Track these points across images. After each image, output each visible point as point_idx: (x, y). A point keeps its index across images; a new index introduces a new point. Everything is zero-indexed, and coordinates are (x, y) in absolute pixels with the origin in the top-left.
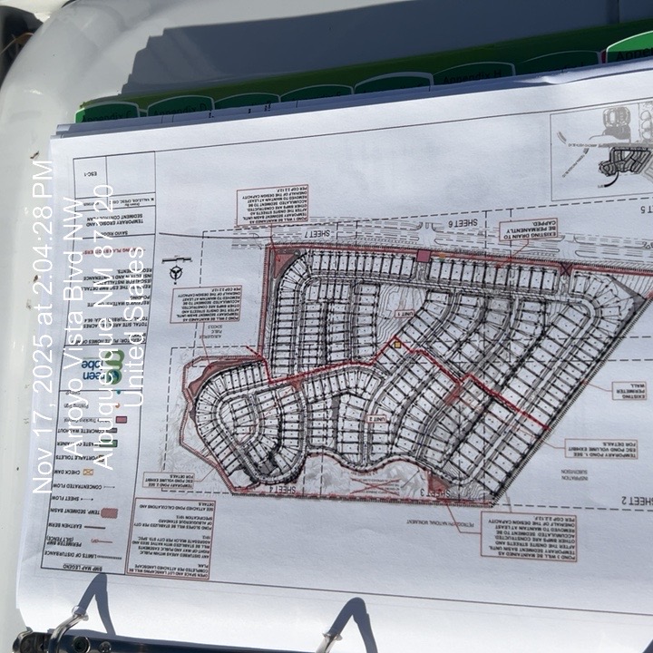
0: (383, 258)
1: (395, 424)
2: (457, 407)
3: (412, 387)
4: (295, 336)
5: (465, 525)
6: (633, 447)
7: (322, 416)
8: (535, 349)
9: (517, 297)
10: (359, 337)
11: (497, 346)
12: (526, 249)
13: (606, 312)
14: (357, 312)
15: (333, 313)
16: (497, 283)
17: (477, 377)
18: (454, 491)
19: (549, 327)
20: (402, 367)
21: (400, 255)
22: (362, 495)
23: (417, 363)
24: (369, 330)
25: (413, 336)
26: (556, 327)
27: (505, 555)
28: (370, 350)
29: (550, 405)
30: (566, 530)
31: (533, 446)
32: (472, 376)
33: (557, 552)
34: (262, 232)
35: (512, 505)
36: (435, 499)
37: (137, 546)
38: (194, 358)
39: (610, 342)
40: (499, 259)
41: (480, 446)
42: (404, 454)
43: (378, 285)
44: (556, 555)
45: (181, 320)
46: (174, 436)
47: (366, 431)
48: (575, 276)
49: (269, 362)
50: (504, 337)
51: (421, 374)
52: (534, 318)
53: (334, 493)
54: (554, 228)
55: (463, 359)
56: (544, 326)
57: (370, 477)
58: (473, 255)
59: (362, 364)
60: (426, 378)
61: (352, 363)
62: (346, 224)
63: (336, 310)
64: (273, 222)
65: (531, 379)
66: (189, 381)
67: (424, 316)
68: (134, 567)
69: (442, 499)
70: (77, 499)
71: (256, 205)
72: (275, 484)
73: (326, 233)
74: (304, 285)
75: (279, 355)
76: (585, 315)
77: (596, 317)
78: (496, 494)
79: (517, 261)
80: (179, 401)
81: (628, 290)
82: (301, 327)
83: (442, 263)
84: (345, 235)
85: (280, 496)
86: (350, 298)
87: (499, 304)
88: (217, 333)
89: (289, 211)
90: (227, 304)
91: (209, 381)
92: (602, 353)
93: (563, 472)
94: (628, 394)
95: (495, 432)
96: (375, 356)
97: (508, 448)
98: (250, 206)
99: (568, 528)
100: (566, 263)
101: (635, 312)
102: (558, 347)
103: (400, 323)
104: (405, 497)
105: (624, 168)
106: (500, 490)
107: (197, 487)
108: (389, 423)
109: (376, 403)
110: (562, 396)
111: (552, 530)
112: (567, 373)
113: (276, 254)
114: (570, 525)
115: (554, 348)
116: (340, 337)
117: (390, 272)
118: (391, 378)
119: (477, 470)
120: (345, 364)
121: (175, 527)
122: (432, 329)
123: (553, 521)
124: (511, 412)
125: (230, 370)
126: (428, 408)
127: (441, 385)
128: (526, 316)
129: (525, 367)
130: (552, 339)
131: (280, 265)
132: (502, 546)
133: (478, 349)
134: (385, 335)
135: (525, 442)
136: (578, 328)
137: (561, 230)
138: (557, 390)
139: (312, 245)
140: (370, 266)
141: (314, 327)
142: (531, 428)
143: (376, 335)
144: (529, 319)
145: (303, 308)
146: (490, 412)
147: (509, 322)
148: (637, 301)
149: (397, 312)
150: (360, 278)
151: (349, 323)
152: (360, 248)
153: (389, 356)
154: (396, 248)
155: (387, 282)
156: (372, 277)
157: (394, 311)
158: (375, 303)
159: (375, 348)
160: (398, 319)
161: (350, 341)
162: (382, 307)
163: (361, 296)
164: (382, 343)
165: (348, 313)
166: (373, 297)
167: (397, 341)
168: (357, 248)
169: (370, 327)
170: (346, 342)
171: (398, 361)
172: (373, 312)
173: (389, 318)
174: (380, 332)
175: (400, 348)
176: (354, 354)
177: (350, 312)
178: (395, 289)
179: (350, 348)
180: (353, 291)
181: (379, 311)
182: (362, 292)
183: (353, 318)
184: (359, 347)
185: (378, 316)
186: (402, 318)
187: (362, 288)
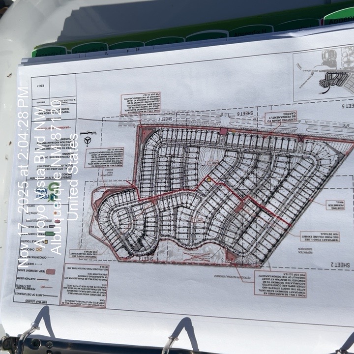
0: (201, 133)
1: (208, 223)
2: (241, 214)
3: (217, 203)
4: (153, 175)
5: (246, 278)
6: (337, 236)
7: (168, 219)
8: (284, 182)
9: (274, 154)
10: (188, 175)
11: (264, 181)
12: (279, 128)
13: (323, 162)
14: (187, 162)
15: (174, 162)
16: (263, 146)
17: (252, 198)
18: (240, 260)
19: (292, 170)
20: (211, 192)
21: (211, 131)
22: (190, 261)
23: (220, 190)
24: (194, 172)
25: (218, 175)
26: (295, 170)
27: (267, 294)
28: (194, 183)
29: (292, 213)
30: (300, 281)
31: (283, 235)
32: (250, 197)
33: (296, 292)
34: (135, 118)
35: (271, 267)
36: (229, 264)
37: (66, 289)
38: (98, 187)
39: (325, 178)
40: (265, 133)
41: (254, 235)
42: (212, 239)
43: (199, 147)
44: (295, 294)
45: (90, 166)
46: (86, 230)
47: (192, 227)
48: (306, 143)
49: (139, 189)
50: (267, 176)
51: (222, 196)
52: (284, 165)
53: (174, 261)
54: (295, 116)
55: (245, 188)
56: (289, 170)
57: (194, 252)
58: (250, 131)
59: (190, 190)
60: (224, 198)
61: (184, 190)
62: (181, 114)
63: (176, 161)
64: (141, 112)
65: (282, 199)
66: (95, 200)
67: (224, 164)
68: (64, 301)
69: (233, 264)
70: (33, 264)
71: (131, 103)
72: (142, 256)
73: (170, 119)
74: (158, 147)
75: (144, 186)
76: (311, 164)
77: (318, 165)
78: (263, 261)
79: (275, 134)
80: (89, 211)
81: (335, 150)
82: (157, 170)
83: (234, 135)
84: (180, 120)
85: (144, 262)
86: (183, 154)
87: (264, 158)
88: (110, 174)
89: (150, 106)
90: (116, 158)
91: (106, 200)
92: (321, 185)
93: (299, 249)
94: (335, 207)
95: (262, 227)
96: (197, 186)
97: (269, 236)
98: (128, 103)
99: (302, 279)
100: (301, 136)
101: (339, 162)
102: (297, 181)
103: (211, 168)
104: (213, 263)
105: (333, 83)
106: (264, 259)
107: (99, 257)
108: (204, 222)
109: (197, 211)
110: (298, 208)
111: (293, 280)
112: (302, 195)
113: (143, 130)
114: (303, 278)
115: (294, 182)
116: (178, 176)
117: (205, 140)
118: (206, 198)
119: (252, 248)
120: (181, 190)
121: (87, 279)
122: (228, 172)
123: (293, 276)
124: (270, 216)
125: (117, 194)
126: (226, 214)
127: (233, 202)
128: (279, 164)
129: (278, 192)
130: (293, 177)
131: (145, 136)
132: (266, 289)
133: (253, 182)
134: (202, 174)
135: (278, 233)
136: (307, 171)
137: (299, 118)
138: (296, 205)
139: (162, 125)
140: (194, 137)
141: (163, 170)
142: (282, 225)
143: (197, 175)
144: (281, 166)
145: (157, 159)
146: (260, 217)
147: (270, 168)
148: (340, 156)
149: (209, 162)
150: (189, 143)
151: (183, 168)
152: (189, 127)
153: (204, 186)
154: (208, 127)
155: (203, 146)
156: (195, 143)
157: (207, 162)
158: (197, 157)
159: (197, 182)
160: (210, 166)
161: (183, 178)
162: (201, 159)
163: (189, 153)
164: (201, 179)
165: (182, 163)
166: (196, 154)
167: (209, 178)
168: (187, 127)
169: (194, 170)
170: (181, 179)
171: (209, 189)
172: (196, 162)
173: (205, 165)
174: (200, 173)
175: (211, 182)
176: (185, 185)
177: (184, 162)
178: (208, 150)
179: (183, 182)
180: (185, 151)
181: (199, 161)
182: (190, 151)
183: (185, 165)
184: (188, 181)
185: (199, 164)
186: (212, 165)
187: (190, 149)
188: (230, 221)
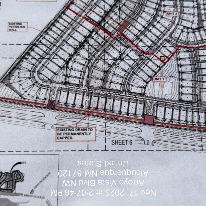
1: (160, 10)
2: (121, 20)
3: (151, 32)
8: (73, 53)
9: (84, 88)
10: (190, 65)
11: (96, 56)
12: (78, 120)
13: (28, 75)
14: (194, 82)
16: (97, 98)
17: (109, 36)
19: (64, 67)
21: (166, 122)
23: (148, 47)
24: (183, 69)
25: (152, 64)
26: (59, 67)
28: (181, 55)
29: (64, 20)
32: (112, 38)
39: (26, 56)
40: (95, 114)
47: (179, 7)
50: (92, 61)
51: (145, 40)
52: (73, 73)
54: (58, 134)
55: (118, 48)
56: (67, 67)
58: (114, 119)
59: (186, 47)
60: (142, 37)
61: (193, 47)
65: (76, 35)
67: (146, 78)
76: (41, 74)
77: (34, 72)
79: (84, 112)
81: (13, 88)
83: (135, 114)
86: (200, 92)
87: (96, 83)
92: (32, 49)
94: (19, 25)
95: (98, 6)
96: (177, 51)
100: (52, 109)
101: (9, 74)
102: (58, 54)
103: (162, 73)
108: (164, 12)
109: (174, 23)
110: (57, 25)
112: (53, 38)
115: (61, 53)
116: (203, 65)
117: (173, 109)
118: (165, 37)
120: (197, 47)
122: (139, 68)
124: (89, 17)
126: (140, 20)
127: (132, 33)
128: (78, 74)
129: (79, 42)
130: (62, 59)
133: (109, 54)
134: (171, 66)
136: (46, 65)
137: (53, 132)
138: (60, 28)
140: (188, 115)
142: (76, 8)
143: (178, 65)
144: (76, 72)
146: (101, 17)
147: (89, 71)
148: (8, 81)
149: (165, 80)
150: (195, 106)
151: (198, 74)
152: (198, 129)
153: (168, 52)
154: (170, 127)
155: (175, 103)
156: (186, 106)
157: (167, 81)
158: (182, 88)
159: (178, 57)
160: (164, 75)
161: (196, 62)
162: (176, 85)
163: (192, 93)
164: (173, 60)
165: (200, 82)
166: (183, 92)
167: (163, 61)
168: (200, 129)
169: (183, 71)
170: (199, 61)
171: (162, 48)
172: (182, 81)
173: (170, 77)
174: (175, 67)
175: (160, 56)
176: (192, 53)
177: (198, 82)
178: (168, 97)
179: (195, 57)
180: (198, 97)
181: (178, 82)
182: (192, 96)
183: (196, 78)
184: (189, 58)
185: (178, 79)
186: (161, 77)
187: (192, 99)
188: (134, 13)
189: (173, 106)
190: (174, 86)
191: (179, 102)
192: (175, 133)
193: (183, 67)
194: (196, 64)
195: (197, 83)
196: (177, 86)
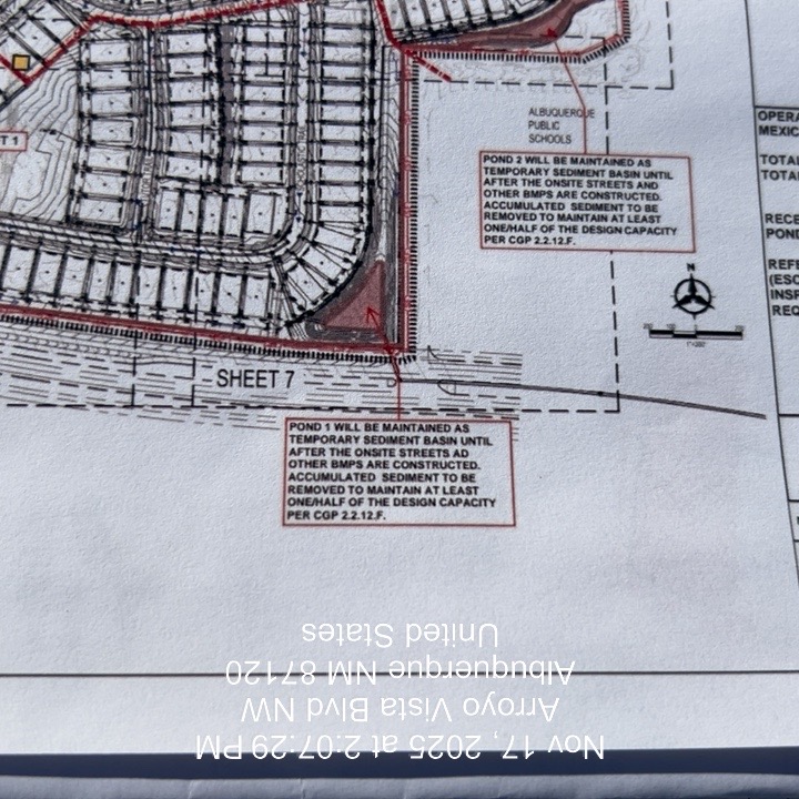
0: (56, 294)
4: (310, 102)
10: (128, 89)
14: (134, 154)
15: (203, 157)
21: (6, 300)
24: (98, 103)
28: (97, 53)
34: (430, 397)
38: (601, 60)
43: (71, 221)
45: (657, 165)
49: (381, 38)
59: (120, 22)
61: (148, 24)
62: (168, 400)
64: (394, 425)
71: (453, 478)
73: (226, 378)
74: (292, 238)
75: (355, 53)
82: (294, 124)
84: (171, 370)
86: (154, 192)
88: (542, 121)
89: (345, 452)
90: (521, 199)
96: (82, 38)
98: (471, 478)
103: (12, 118)
113: (381, 331)
116: (180, 91)
117: (37, 253)
120: (163, 24)
125: (491, 22)
131: (369, 296)
134: (52, 93)
139: (272, 347)
140: (95, 276)
141: (257, 123)
143: (80, 90)
145: (292, 176)
149: (21, 145)
150: (126, 244)
151: (155, 125)
152: (125, 329)
153: (47, 39)
154: (18, 319)
155: (48, 229)
156: (90, 244)
157: (29, 149)
158: (83, 175)
159: (84, 59)
160: (19, 127)
161: (152, 80)
162: (62, 163)
163: (122, 194)
164: (63, 70)
165: (158, 152)
166: (86, 190)
167: (23, 72)
168: (134, 330)
169: (95, 111)
170: (165, 76)
171: (24, 24)
172: (87, 150)
173: (43, 133)
174: (68, 96)
175: (15, 56)
176: (142, 47)
177: (152, 155)
178: (24, 206)
179: (153, 61)
180: (145, 209)
181: (72, 153)
182: (119, 205)
183: (145, 139)
184: (128, 64)
185: (74, 139)
186: (9, 132)
187: (120, 216)
189: (41, 241)
190: (56, 168)
191: (65, 225)
192: (35, 341)
193: (96, 98)
194: (153, 85)
195: (147, 157)
196: (65, 167)
